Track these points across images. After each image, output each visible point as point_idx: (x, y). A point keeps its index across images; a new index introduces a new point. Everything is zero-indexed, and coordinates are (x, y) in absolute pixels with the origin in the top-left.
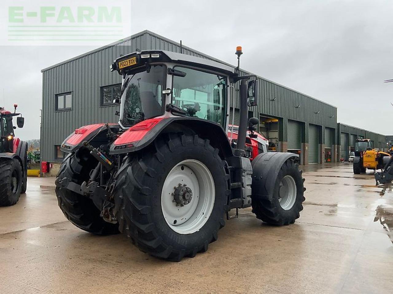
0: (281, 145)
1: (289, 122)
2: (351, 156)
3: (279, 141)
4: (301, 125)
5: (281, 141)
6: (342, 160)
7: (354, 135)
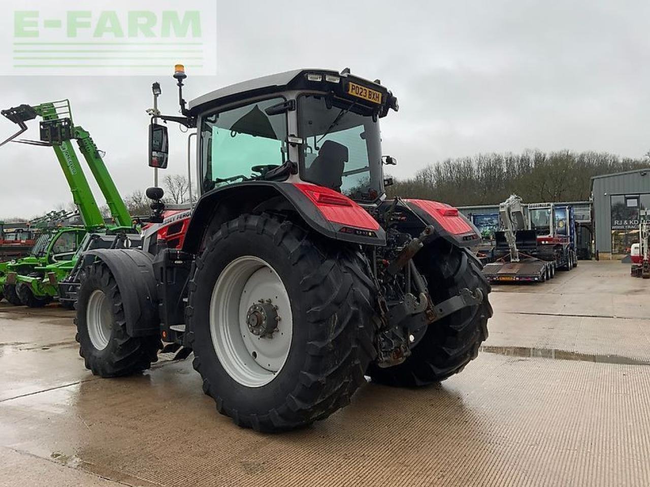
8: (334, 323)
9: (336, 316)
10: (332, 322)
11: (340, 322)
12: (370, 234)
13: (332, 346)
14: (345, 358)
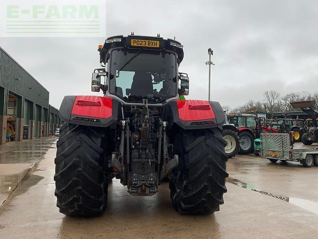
0: (19, 121)
1: (26, 101)
2: (57, 132)
3: (17, 117)
4: (30, 103)
5: (19, 117)
6: (50, 135)
7: (52, 113)
8: (62, 165)
9: (63, 162)
10: (61, 165)
11: (65, 166)
12: (95, 120)
13: (59, 177)
14: (69, 184)
